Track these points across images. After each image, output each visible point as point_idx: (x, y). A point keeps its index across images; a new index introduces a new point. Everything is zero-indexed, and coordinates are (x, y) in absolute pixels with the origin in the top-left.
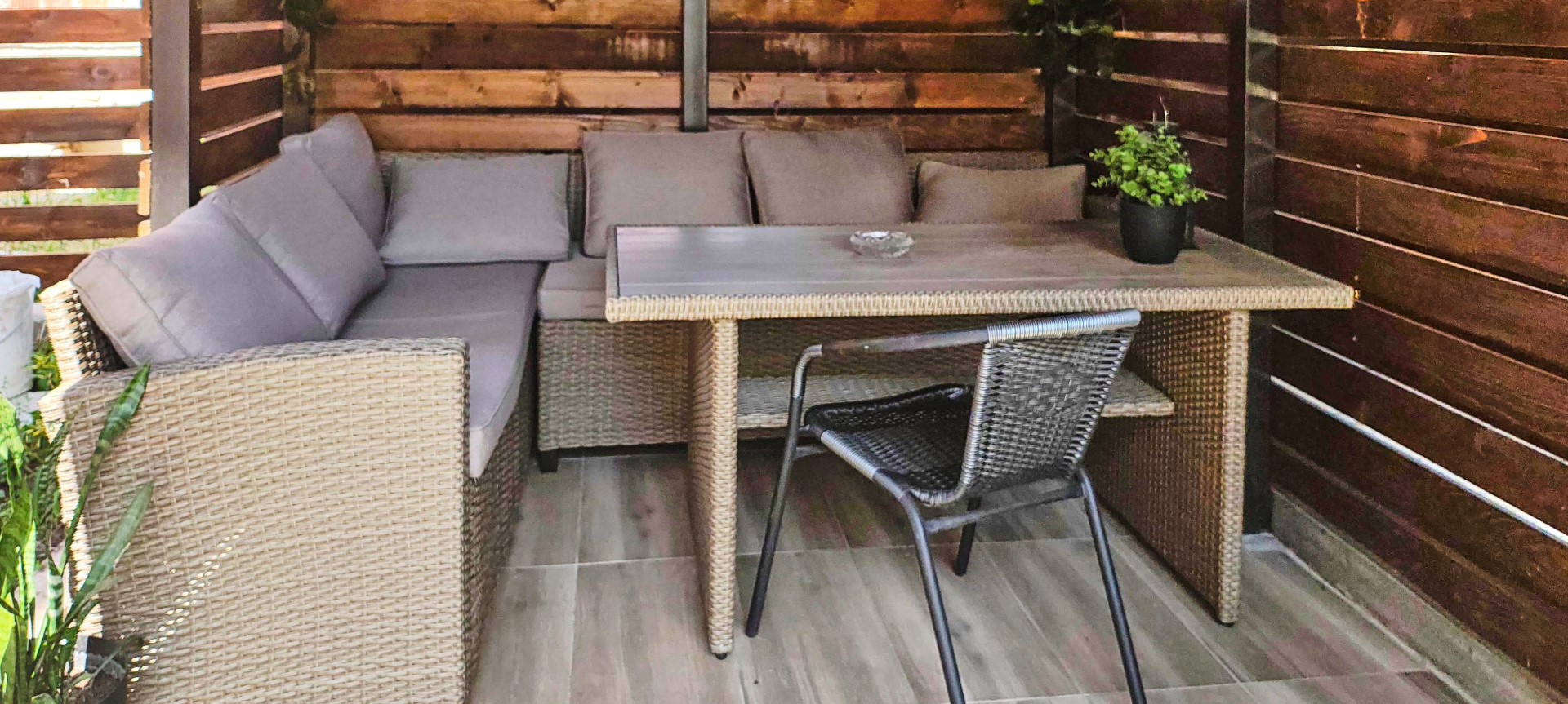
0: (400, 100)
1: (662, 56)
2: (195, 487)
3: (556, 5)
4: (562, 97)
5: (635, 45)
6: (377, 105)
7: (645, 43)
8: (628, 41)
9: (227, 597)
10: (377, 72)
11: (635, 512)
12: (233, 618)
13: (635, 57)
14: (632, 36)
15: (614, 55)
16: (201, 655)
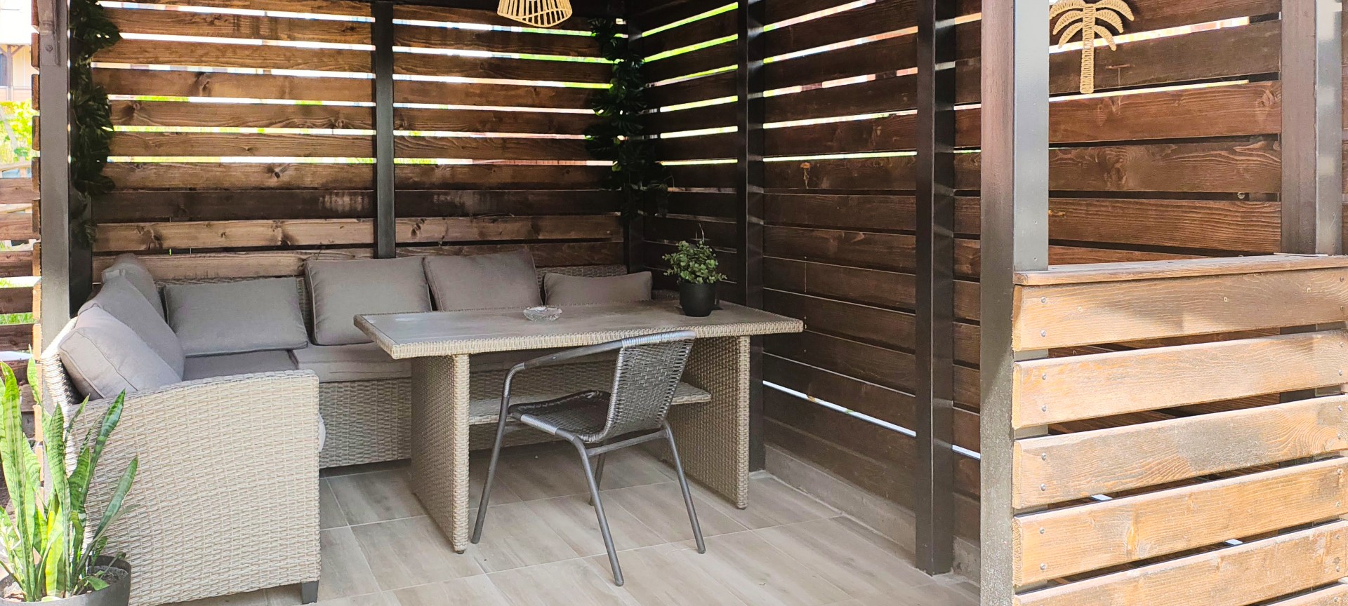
0: (161, 245)
1: (359, 207)
3: (281, 175)
4: (286, 237)
5: (340, 201)
6: (143, 248)
7: (347, 199)
10: (142, 224)
11: (377, 500)
13: (340, 209)
14: (337, 194)
15: (324, 207)
16: (159, 563)
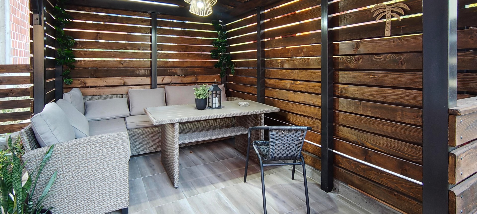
0: (86, 85)
1: (147, 73)
2: (65, 171)
3: (123, 64)
4: (125, 83)
5: (141, 71)
6: (80, 86)
7: (143, 71)
8: (139, 71)
9: (73, 194)
10: (80, 79)
11: (151, 166)
12: (75, 198)
13: (141, 74)
14: (140, 70)
